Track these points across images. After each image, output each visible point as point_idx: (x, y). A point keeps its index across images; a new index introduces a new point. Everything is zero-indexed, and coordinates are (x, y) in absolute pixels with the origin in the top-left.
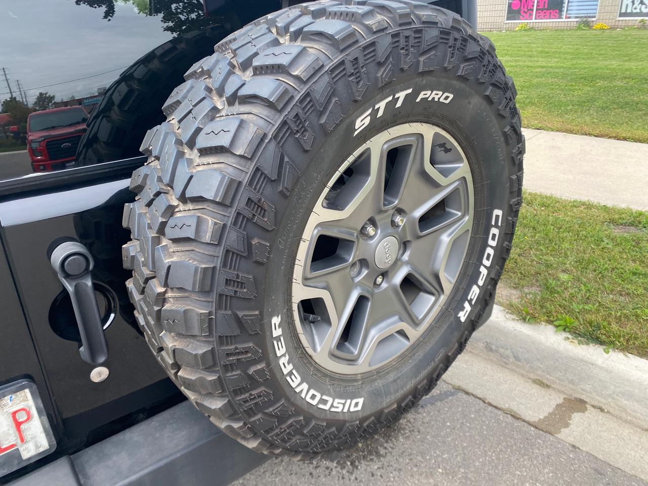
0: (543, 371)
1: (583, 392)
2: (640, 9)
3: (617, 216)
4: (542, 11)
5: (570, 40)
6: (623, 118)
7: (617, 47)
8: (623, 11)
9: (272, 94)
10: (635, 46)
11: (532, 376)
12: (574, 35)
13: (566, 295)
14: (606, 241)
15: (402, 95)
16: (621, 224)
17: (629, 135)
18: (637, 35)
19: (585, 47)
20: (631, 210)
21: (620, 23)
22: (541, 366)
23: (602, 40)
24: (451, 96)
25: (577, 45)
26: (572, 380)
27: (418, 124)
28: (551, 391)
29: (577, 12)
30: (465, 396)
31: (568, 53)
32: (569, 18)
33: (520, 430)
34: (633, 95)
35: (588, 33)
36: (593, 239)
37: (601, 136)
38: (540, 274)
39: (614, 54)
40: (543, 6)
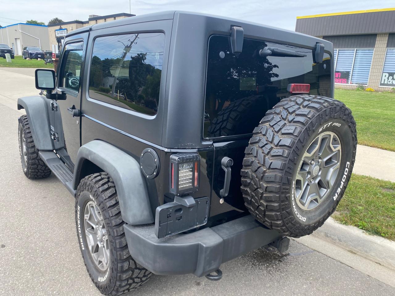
0: (353, 247)
1: (371, 256)
2: (392, 82)
3: (384, 184)
4: (338, 79)
5: (353, 96)
6: (385, 139)
7: (380, 102)
8: (382, 82)
9: (304, 121)
10: (389, 102)
11: (347, 249)
12: (355, 93)
13: (362, 215)
14: (379, 194)
15: (330, 124)
16: (386, 188)
17: (388, 147)
18: (390, 96)
19: (362, 101)
20: (391, 182)
21: (381, 88)
22: (352, 244)
23: (371, 97)
24: (340, 125)
25: (358, 99)
26: (366, 251)
27: (331, 132)
28: (356, 255)
29: (357, 81)
30: (318, 253)
31: (353, 103)
32: (353, 83)
33: (344, 268)
34: (389, 128)
35: (363, 93)
36: (373, 193)
37: (374, 147)
38: (349, 206)
39: (378, 105)
40: (338, 76)
